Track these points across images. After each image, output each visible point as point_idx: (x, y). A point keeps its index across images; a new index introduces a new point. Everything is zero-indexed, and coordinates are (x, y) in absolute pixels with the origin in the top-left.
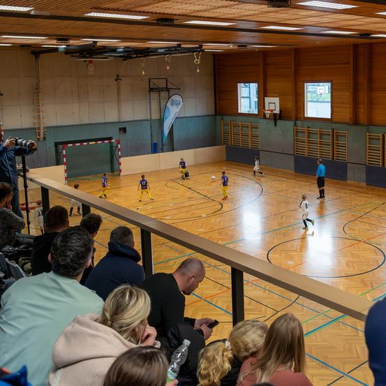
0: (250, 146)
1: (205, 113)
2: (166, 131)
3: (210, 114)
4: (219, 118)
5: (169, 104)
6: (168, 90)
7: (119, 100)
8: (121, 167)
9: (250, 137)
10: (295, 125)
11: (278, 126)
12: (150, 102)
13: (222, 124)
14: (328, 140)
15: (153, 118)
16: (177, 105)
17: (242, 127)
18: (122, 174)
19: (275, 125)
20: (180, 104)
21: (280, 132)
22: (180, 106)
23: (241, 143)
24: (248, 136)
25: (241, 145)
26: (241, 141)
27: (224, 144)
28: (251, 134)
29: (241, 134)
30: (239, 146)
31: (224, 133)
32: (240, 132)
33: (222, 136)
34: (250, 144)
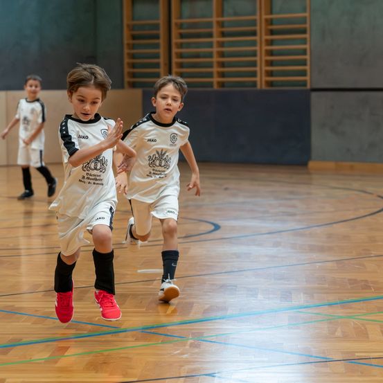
0: (261, 81)
23: (215, 69)
24: (254, 33)
25: (216, 80)
26: (215, 59)
27: (133, 85)
28: (270, 22)
29: (215, 30)
30: (211, 84)
31: (134, 37)
32: (215, 19)
33: (126, 51)
34: (261, 68)
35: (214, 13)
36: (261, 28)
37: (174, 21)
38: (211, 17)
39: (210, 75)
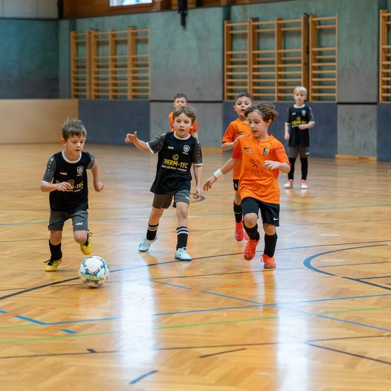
0: (129, 94)
1: (28, 12)
3: (43, 15)
4: (65, 24)
9: (130, 69)
10: (228, 17)
11: (189, 25)
13: (73, 41)
14: (296, 46)
17: (117, 42)
19: (184, 23)
21: (193, 44)
23: (110, 88)
24: (126, 66)
25: (111, 94)
26: (110, 82)
27: (77, 96)
28: (134, 59)
29: (110, 63)
30: (107, 97)
31: (77, 67)
32: (110, 57)
33: (72, 75)
34: (130, 87)
35: (110, 54)
36: (129, 63)
37: (93, 57)
38: (108, 55)
39: (107, 91)
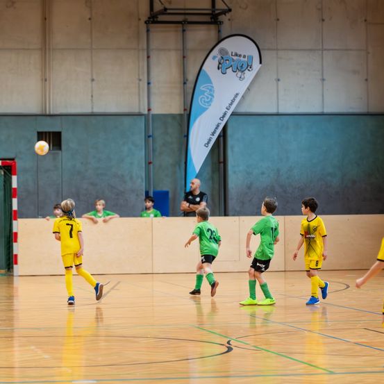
2: (199, 153)
5: (210, 66)
6: (214, 18)
7: (45, 48)
8: (17, 248)
12: (148, 57)
15: (155, 111)
16: (241, 68)
18: (17, 269)
20: (249, 67)
22: (249, 76)
